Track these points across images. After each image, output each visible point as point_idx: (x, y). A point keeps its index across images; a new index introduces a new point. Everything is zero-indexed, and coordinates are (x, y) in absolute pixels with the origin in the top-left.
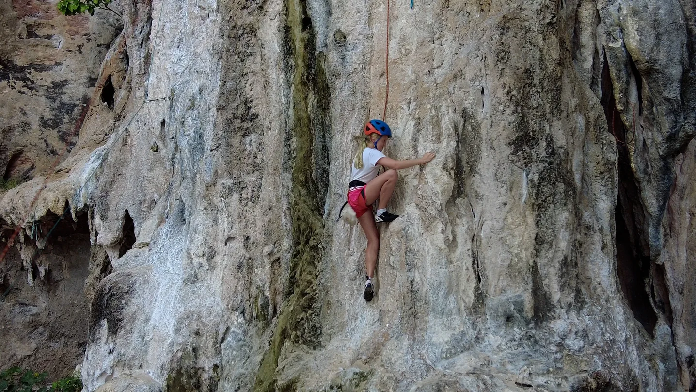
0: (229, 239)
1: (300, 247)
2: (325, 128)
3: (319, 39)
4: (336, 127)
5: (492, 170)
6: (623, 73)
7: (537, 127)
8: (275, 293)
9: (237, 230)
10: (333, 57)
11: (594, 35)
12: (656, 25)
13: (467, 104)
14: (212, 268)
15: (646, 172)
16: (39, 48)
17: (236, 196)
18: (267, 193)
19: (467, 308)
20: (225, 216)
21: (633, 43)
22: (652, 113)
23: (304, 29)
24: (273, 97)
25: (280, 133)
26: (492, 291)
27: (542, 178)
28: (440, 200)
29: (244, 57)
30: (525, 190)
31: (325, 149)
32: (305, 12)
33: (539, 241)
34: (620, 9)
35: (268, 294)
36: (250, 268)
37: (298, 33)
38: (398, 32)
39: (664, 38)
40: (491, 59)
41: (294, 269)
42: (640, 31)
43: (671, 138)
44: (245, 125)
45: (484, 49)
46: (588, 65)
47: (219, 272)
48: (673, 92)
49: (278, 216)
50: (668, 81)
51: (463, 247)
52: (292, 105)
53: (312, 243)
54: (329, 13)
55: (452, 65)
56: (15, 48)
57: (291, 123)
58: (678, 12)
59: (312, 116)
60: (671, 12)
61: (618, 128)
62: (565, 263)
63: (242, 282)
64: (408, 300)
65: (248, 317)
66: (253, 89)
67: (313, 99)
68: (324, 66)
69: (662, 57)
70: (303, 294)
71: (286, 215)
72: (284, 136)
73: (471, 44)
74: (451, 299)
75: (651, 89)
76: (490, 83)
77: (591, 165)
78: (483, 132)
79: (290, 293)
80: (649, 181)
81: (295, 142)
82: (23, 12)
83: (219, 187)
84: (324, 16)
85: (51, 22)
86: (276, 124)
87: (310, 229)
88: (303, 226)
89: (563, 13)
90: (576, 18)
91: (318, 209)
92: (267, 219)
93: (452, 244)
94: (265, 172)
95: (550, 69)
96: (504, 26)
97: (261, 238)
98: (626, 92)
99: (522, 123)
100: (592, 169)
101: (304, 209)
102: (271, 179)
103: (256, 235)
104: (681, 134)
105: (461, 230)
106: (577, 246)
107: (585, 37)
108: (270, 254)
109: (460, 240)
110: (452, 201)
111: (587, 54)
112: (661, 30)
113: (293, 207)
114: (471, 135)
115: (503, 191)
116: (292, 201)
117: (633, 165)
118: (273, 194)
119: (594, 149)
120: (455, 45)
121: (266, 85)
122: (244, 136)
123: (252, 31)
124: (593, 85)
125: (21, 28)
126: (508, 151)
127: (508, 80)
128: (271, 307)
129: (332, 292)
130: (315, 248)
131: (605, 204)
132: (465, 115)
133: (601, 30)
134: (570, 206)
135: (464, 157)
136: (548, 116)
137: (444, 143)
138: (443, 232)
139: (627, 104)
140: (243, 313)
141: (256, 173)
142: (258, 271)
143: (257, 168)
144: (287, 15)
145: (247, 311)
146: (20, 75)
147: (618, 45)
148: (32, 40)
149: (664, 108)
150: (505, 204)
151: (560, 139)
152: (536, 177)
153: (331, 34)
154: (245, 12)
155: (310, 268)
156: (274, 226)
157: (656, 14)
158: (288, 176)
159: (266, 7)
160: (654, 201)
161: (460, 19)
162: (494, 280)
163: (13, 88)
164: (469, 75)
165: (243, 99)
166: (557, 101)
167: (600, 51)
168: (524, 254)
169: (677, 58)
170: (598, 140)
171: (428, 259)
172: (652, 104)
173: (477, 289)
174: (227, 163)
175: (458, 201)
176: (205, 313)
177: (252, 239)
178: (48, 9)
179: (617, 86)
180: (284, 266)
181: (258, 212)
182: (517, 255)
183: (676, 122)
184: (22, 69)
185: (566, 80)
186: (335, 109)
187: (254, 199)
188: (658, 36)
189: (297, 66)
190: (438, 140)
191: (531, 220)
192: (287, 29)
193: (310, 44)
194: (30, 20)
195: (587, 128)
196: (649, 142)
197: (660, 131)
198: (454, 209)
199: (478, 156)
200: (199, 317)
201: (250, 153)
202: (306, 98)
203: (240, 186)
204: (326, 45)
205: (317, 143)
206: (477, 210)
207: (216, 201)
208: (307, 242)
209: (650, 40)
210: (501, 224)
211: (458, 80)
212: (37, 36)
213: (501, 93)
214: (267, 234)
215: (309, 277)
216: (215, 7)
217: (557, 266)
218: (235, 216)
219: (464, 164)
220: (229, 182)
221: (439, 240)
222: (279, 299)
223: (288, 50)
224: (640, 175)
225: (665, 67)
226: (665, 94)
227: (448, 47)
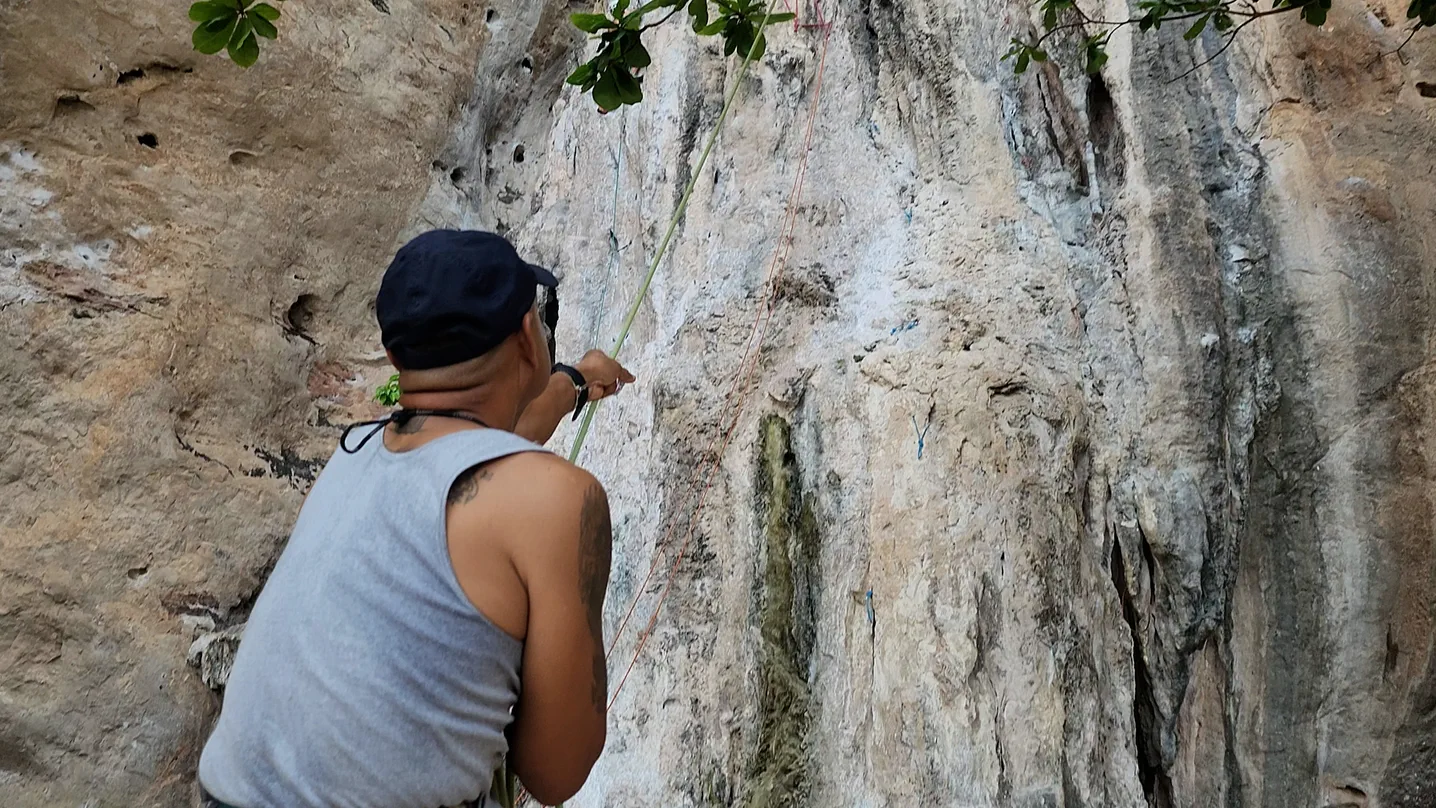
0: (669, 701)
1: (775, 715)
2: (813, 579)
3: (808, 479)
4: (828, 578)
5: (1017, 644)
6: (1137, 555)
7: (1061, 603)
8: (735, 770)
9: (681, 690)
10: (826, 499)
11: (1105, 512)
12: (1174, 508)
13: (986, 569)
14: (643, 736)
15: (1158, 668)
16: (329, 440)
17: (682, 650)
18: (725, 648)
19: (991, 798)
20: (665, 672)
21: (1150, 523)
22: (1167, 601)
23: (785, 465)
24: (738, 537)
25: (745, 580)
26: (1017, 781)
27: (1069, 659)
28: (964, 671)
29: (699, 488)
30: (1051, 669)
31: (811, 602)
32: (788, 446)
33: (1067, 728)
34: (1134, 487)
35: (725, 770)
36: (700, 738)
37: (777, 469)
38: (904, 482)
39: (1184, 523)
40: (1012, 524)
41: (766, 740)
42: (1158, 513)
43: (1190, 632)
44: (696, 566)
45: (1004, 512)
46: (1100, 541)
47: (654, 741)
48: (1194, 581)
49: (739, 678)
50: (1189, 568)
51: (987, 728)
52: (764, 549)
53: (794, 710)
54: (820, 451)
55: (970, 525)
56: (302, 436)
57: (763, 568)
58: (1197, 498)
59: (794, 563)
60: (1189, 497)
61: (1132, 616)
62: (1093, 757)
63: (688, 754)
64: (929, 782)
65: (697, 797)
66: (711, 525)
67: (794, 545)
68: (814, 509)
69: (1181, 543)
70: (786, 771)
71: (751, 677)
72: (751, 583)
73: (988, 506)
74: (977, 784)
75: (1166, 575)
76: (1012, 549)
77: (1109, 651)
78: (1005, 604)
79: (760, 770)
80: (1162, 678)
81: (765, 592)
82: (317, 393)
83: (658, 636)
84: (813, 453)
85: (349, 410)
86: (740, 571)
87: (790, 694)
88: (779, 691)
89: (1077, 483)
90: (1086, 491)
91: (800, 670)
92: (723, 680)
93: (975, 723)
94: (722, 624)
95: (1070, 541)
96: (1024, 489)
97: (714, 703)
98: (1138, 575)
99: (1047, 595)
100: (1110, 658)
101: (781, 670)
102: (730, 632)
103: (708, 698)
104: (1202, 628)
105: (985, 707)
106: (1102, 739)
107: (1096, 512)
108: (730, 722)
109: (983, 719)
110: (973, 674)
111: (1099, 529)
112: (1180, 515)
113: (764, 669)
114: (990, 604)
115: (1029, 668)
116: (764, 659)
117: (1146, 658)
118: (732, 652)
119: (1111, 634)
120: (971, 504)
121: (730, 522)
122: (694, 579)
123: (714, 459)
124: (1104, 564)
125: (312, 412)
126: (1034, 625)
127: (1031, 547)
128: (728, 788)
129: (824, 769)
130: (800, 717)
131: (1125, 696)
132: (984, 579)
133: (1111, 506)
134: (1096, 693)
135: (984, 626)
136: (1070, 592)
137: (965, 608)
138: (967, 707)
139: (1139, 589)
140: (691, 792)
141: (709, 624)
142: (710, 742)
143: (711, 617)
144: (764, 447)
145: (697, 790)
146: (303, 472)
147: (1132, 524)
148: (323, 429)
149: (1182, 598)
150: (1032, 683)
151: (1083, 620)
152: (1063, 657)
153: (824, 475)
154: (703, 437)
155: (793, 740)
156: (732, 690)
157: (1174, 497)
158: (756, 631)
159: (732, 434)
160: (1167, 702)
161: (976, 477)
162: (1020, 770)
163: (295, 487)
164: (989, 537)
165: (696, 535)
166: (1077, 577)
167: (1111, 529)
168: (1052, 742)
169: (1197, 546)
170: (1115, 625)
171: (949, 738)
172: (1167, 592)
173: (1001, 777)
174: (671, 609)
175: (979, 674)
176: (641, 789)
177: (703, 703)
178: (348, 392)
179: (1130, 569)
180: (746, 738)
181: (712, 670)
182: (1046, 742)
183: (1196, 614)
184: (306, 464)
185: (1084, 556)
186: (827, 557)
187: (707, 654)
188: (1176, 520)
189: (772, 504)
190: (958, 605)
191: (1059, 704)
192: (763, 462)
193: (794, 482)
194: (324, 403)
195: (1105, 610)
196: (1162, 634)
197: (1176, 622)
198: (975, 683)
199: (998, 627)
200: (635, 793)
201: (701, 600)
202: (785, 543)
203: (689, 638)
204: (817, 486)
205: (800, 594)
206: (1000, 688)
207: (653, 653)
208: (786, 709)
209: (1169, 524)
210: (1026, 705)
211: (978, 542)
212: (329, 425)
213: (1023, 561)
214: (724, 698)
215: (793, 751)
216: (650, 424)
217: (1086, 759)
218: (680, 674)
219: (984, 634)
220: (673, 632)
221: (963, 717)
222: (738, 779)
223: (762, 483)
224: (1152, 670)
225: (1185, 554)
226: (1185, 582)
227: (963, 505)
